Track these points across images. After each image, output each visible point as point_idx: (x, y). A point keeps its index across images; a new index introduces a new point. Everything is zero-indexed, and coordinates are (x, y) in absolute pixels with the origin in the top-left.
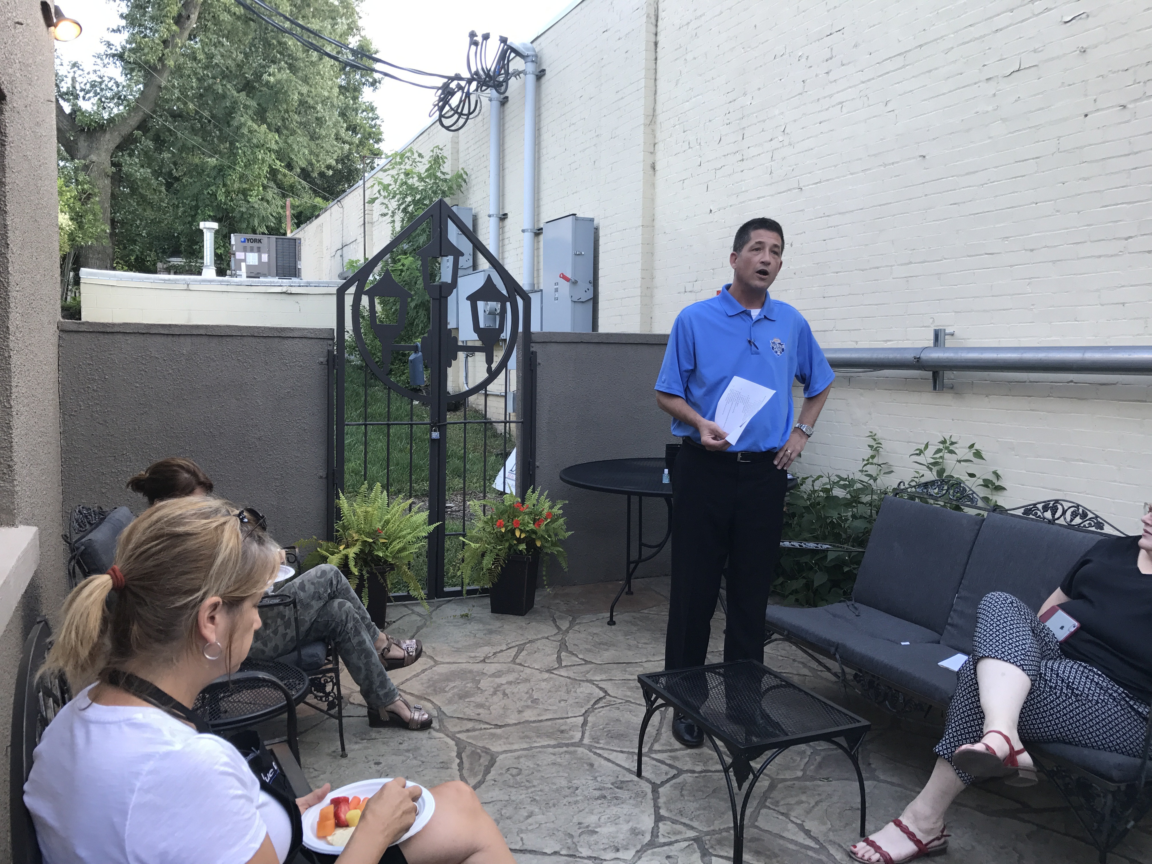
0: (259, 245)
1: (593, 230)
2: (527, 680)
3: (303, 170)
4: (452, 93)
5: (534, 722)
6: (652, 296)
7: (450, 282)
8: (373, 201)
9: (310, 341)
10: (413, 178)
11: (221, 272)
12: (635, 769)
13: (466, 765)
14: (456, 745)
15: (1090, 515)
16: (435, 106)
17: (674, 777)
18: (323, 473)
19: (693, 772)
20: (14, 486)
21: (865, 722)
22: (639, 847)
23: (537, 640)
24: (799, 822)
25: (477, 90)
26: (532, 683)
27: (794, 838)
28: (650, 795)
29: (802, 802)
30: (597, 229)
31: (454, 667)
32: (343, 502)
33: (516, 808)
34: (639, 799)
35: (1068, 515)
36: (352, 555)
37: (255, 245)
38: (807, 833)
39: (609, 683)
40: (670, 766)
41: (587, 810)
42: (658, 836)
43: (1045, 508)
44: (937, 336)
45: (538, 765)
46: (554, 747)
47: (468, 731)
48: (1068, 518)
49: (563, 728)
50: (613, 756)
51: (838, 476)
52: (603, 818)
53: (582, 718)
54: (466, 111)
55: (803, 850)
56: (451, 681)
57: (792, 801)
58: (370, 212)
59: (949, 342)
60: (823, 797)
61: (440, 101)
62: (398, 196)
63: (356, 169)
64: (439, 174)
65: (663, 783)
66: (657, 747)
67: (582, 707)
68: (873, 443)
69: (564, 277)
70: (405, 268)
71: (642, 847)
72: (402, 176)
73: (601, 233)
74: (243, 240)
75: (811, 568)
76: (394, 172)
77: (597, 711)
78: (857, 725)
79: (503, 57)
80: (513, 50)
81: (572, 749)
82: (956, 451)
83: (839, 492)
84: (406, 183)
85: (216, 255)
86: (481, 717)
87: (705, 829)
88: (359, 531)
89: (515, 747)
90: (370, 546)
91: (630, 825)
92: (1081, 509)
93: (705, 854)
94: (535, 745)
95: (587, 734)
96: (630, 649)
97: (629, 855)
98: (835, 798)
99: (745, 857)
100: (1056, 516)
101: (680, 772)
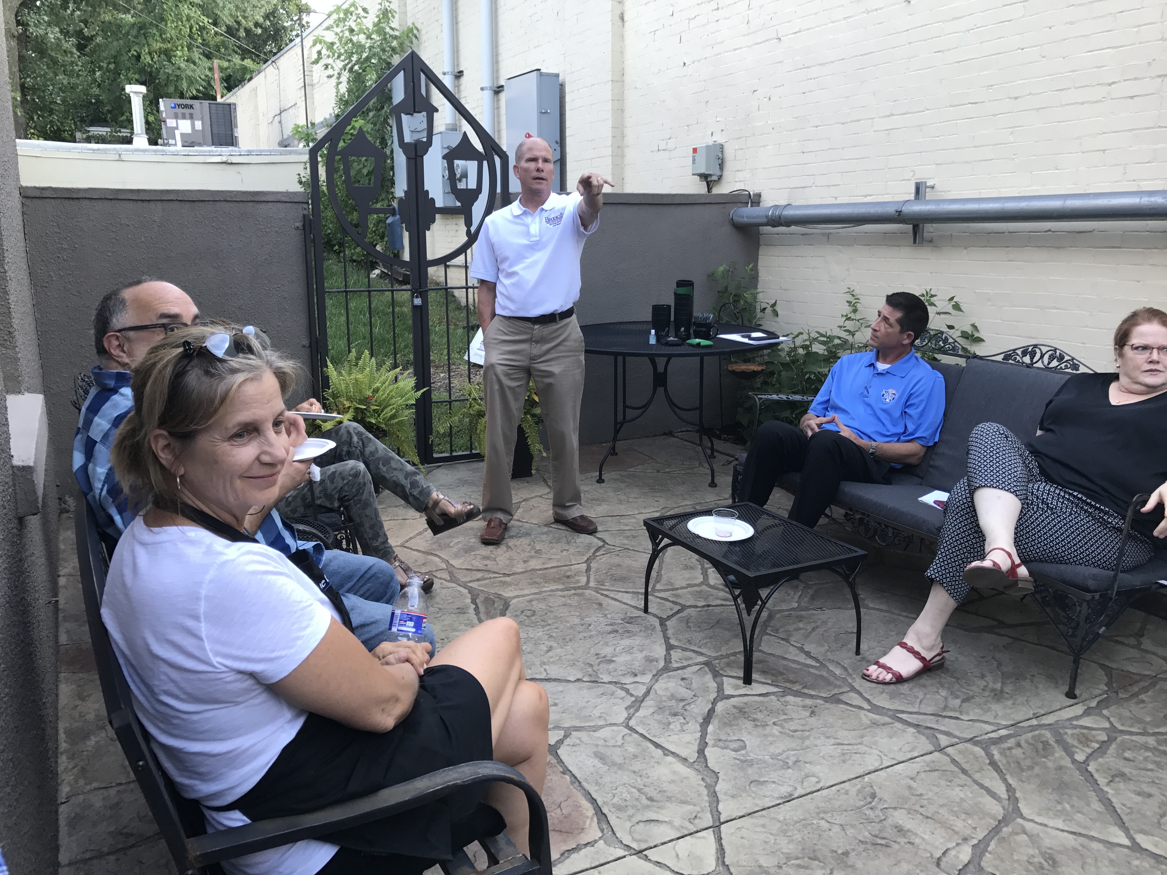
0: (191, 111)
1: (558, 87)
2: (528, 534)
3: (229, 27)
5: (540, 570)
6: (623, 156)
7: (425, 140)
9: (284, 205)
10: (359, 34)
11: (153, 142)
12: (642, 606)
13: (482, 609)
14: (470, 593)
15: (1067, 358)
17: (678, 612)
18: (306, 342)
19: (696, 607)
20: (17, 353)
21: (861, 552)
22: (655, 672)
23: (532, 498)
24: (799, 645)
26: (533, 537)
27: (796, 659)
28: (658, 628)
29: (800, 629)
30: (562, 86)
32: (331, 371)
33: (535, 644)
34: (649, 632)
35: (1046, 358)
37: (187, 111)
38: (808, 654)
39: (606, 533)
40: (674, 603)
41: (602, 643)
42: (671, 662)
43: (1024, 353)
44: (919, 189)
45: (550, 607)
46: (562, 590)
47: (478, 580)
48: (1046, 362)
49: (568, 573)
50: (619, 596)
51: (818, 332)
52: (618, 649)
53: (585, 565)
55: (806, 668)
56: (453, 537)
57: (791, 628)
58: (311, 75)
59: (929, 195)
60: (819, 623)
62: (343, 57)
63: (284, 28)
64: (388, 30)
65: (669, 618)
66: (658, 587)
67: (584, 555)
68: (851, 299)
71: (658, 671)
72: (347, 34)
73: (568, 89)
74: (173, 105)
76: (338, 30)
77: (598, 558)
78: (855, 554)
81: (580, 591)
82: (936, 303)
83: (818, 348)
84: (351, 40)
85: (147, 122)
86: (489, 568)
87: (714, 655)
88: (349, 399)
89: (526, 592)
90: (362, 412)
91: (644, 653)
92: (1058, 352)
93: (716, 675)
94: (545, 589)
95: (592, 578)
96: (621, 504)
97: (647, 679)
98: (830, 625)
99: (755, 676)
100: (1035, 360)
101: (684, 608)
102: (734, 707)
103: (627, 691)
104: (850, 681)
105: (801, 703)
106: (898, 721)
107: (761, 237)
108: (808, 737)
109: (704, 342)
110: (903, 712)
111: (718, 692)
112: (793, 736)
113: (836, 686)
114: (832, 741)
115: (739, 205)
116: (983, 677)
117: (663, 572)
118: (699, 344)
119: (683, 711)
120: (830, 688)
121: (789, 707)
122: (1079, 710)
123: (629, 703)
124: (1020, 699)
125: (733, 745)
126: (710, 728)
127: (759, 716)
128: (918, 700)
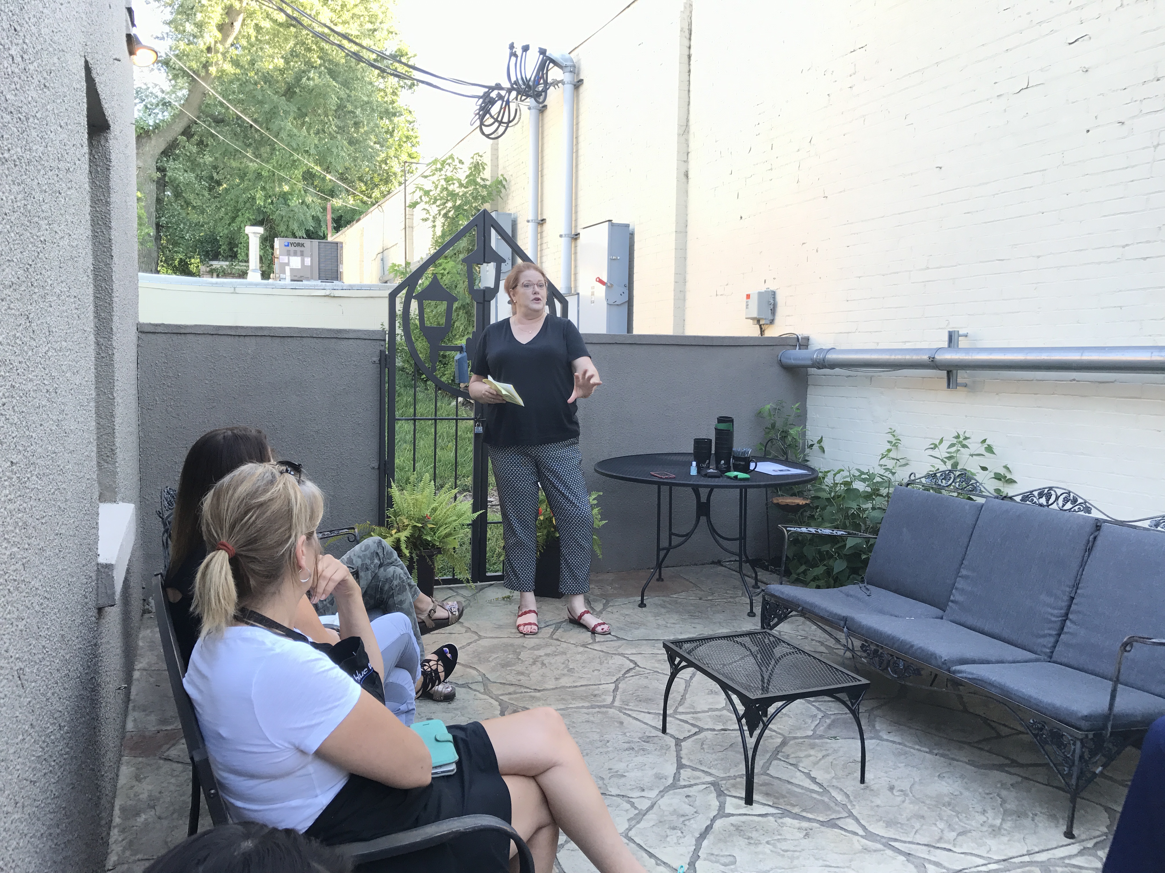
0: (302, 249)
1: (628, 236)
2: (564, 653)
4: (493, 102)
5: (570, 687)
6: (684, 299)
7: (492, 286)
8: (414, 205)
9: (364, 341)
10: (454, 184)
11: (265, 275)
12: (661, 727)
14: (500, 705)
15: (1080, 501)
16: (476, 115)
17: (695, 734)
18: (376, 465)
19: (714, 730)
20: (116, 468)
21: (864, 681)
22: (662, 788)
24: (806, 771)
25: (516, 98)
26: (568, 656)
27: (801, 784)
28: (673, 748)
29: (810, 756)
30: (632, 235)
31: (496, 641)
32: (395, 491)
34: (664, 751)
35: (1061, 501)
36: (403, 539)
37: (298, 249)
38: (814, 780)
39: (639, 656)
40: (693, 725)
41: (616, 759)
42: (679, 780)
43: (1041, 495)
44: (952, 337)
45: (574, 722)
46: (588, 708)
47: (510, 694)
48: (1061, 505)
49: (596, 692)
50: (640, 716)
51: (858, 470)
52: (631, 765)
53: (614, 685)
54: (505, 120)
55: (808, 793)
56: (494, 653)
57: (802, 754)
58: (411, 217)
59: (963, 343)
60: (830, 752)
61: (480, 110)
62: (438, 203)
64: (479, 180)
65: (685, 739)
66: (681, 709)
67: (614, 676)
68: (892, 439)
69: (601, 281)
70: (446, 272)
71: (665, 788)
72: (443, 183)
73: (637, 238)
74: (286, 244)
75: (831, 557)
76: (435, 178)
77: (627, 679)
78: (858, 683)
79: (542, 67)
80: (553, 61)
81: (604, 710)
82: (969, 446)
83: (860, 486)
84: (447, 189)
86: (522, 682)
87: (722, 775)
88: (409, 517)
90: (420, 530)
91: (655, 771)
92: (1072, 495)
93: (720, 794)
94: (571, 706)
95: (618, 698)
96: (658, 628)
97: (653, 794)
98: (841, 753)
99: (756, 797)
100: (1050, 502)
101: (701, 730)
102: (732, 824)
103: (632, 804)
104: (849, 807)
105: (798, 825)
106: (889, 848)
107: (809, 378)
108: (798, 858)
109: (741, 475)
110: (896, 840)
111: (719, 810)
112: (783, 856)
113: (835, 811)
114: (821, 863)
115: (788, 347)
116: (984, 812)
117: (687, 696)
118: (736, 477)
119: (681, 826)
120: (829, 813)
121: (784, 828)
122: (1075, 849)
123: (632, 816)
124: (1017, 836)
125: (723, 860)
126: (705, 843)
127: (754, 835)
128: (914, 830)
